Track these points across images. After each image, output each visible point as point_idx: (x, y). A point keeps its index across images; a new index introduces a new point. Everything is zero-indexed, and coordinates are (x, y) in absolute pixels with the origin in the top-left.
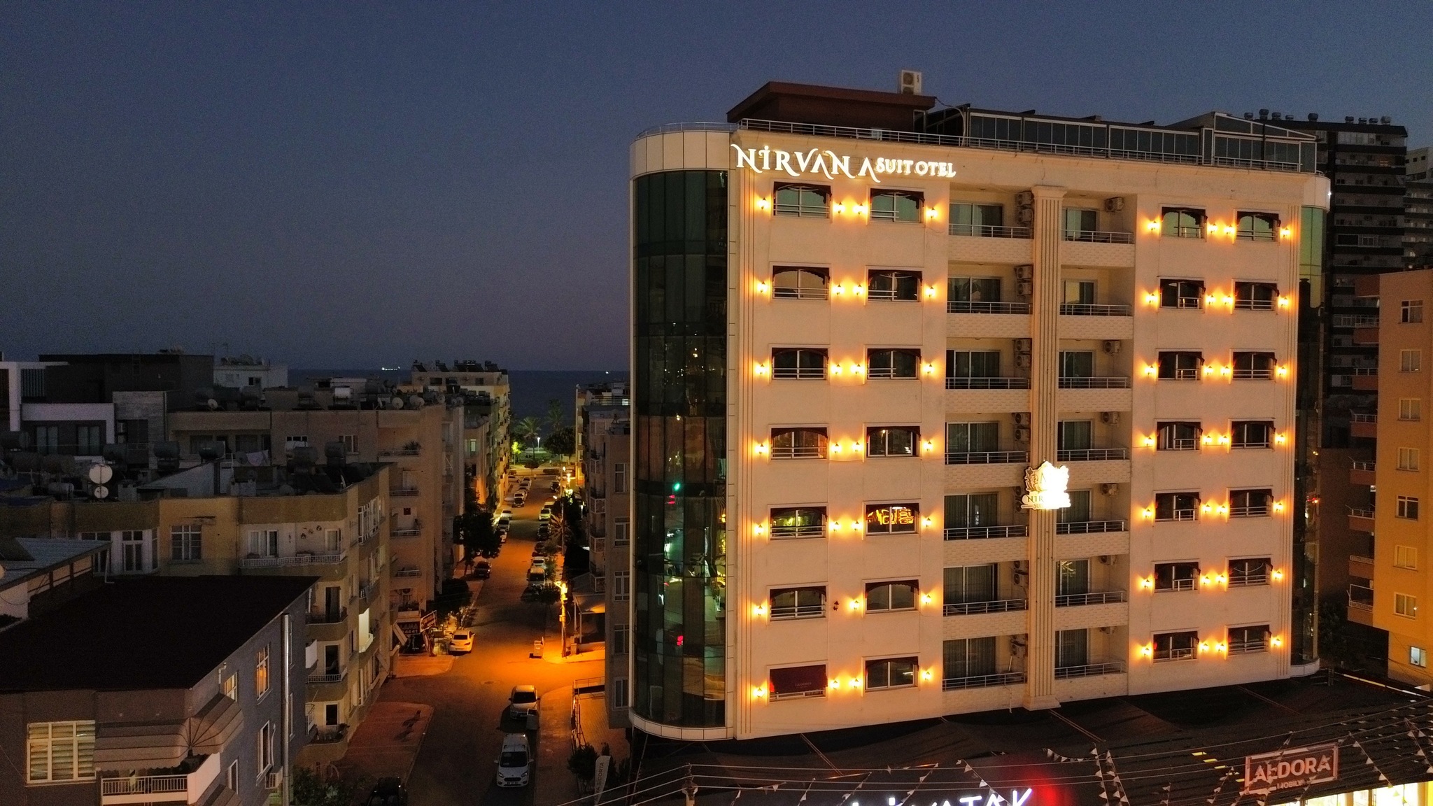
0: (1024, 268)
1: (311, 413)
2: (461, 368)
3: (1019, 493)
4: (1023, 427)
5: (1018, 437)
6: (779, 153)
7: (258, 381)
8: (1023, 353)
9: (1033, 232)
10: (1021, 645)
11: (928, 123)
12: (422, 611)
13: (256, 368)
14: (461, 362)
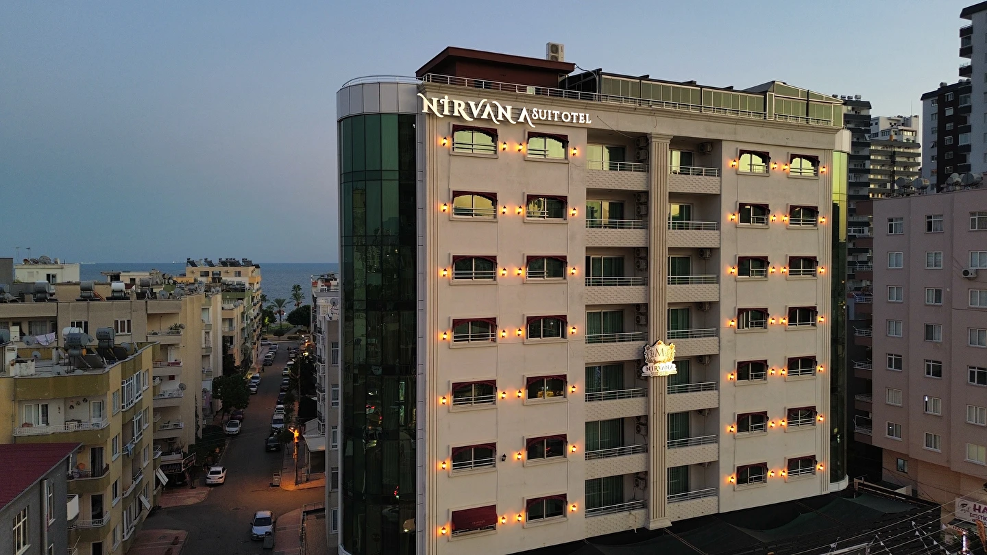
0: (641, 194)
1: (92, 303)
2: (224, 264)
3: (639, 364)
4: (642, 314)
5: (638, 322)
6: (456, 102)
7: (54, 276)
8: (641, 258)
9: (648, 167)
10: (642, 479)
11: (569, 84)
12: (185, 453)
13: (53, 266)
14: (224, 259)
